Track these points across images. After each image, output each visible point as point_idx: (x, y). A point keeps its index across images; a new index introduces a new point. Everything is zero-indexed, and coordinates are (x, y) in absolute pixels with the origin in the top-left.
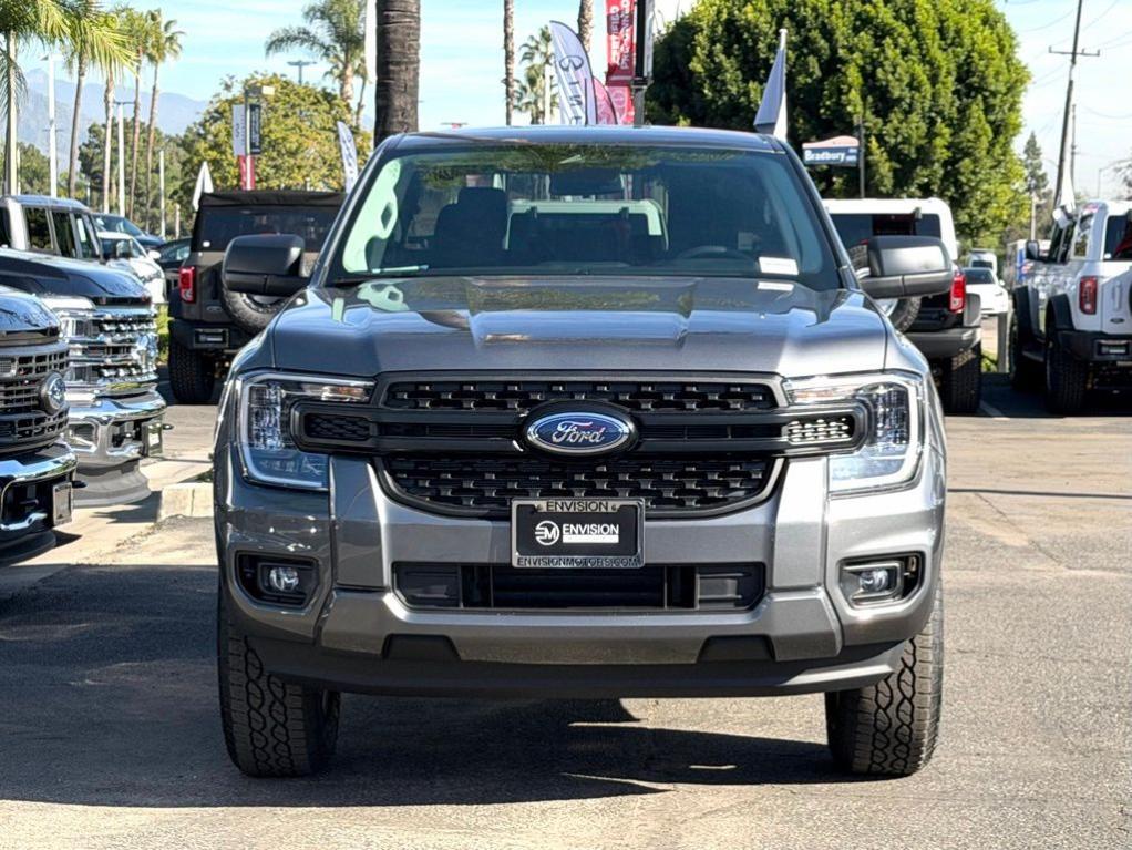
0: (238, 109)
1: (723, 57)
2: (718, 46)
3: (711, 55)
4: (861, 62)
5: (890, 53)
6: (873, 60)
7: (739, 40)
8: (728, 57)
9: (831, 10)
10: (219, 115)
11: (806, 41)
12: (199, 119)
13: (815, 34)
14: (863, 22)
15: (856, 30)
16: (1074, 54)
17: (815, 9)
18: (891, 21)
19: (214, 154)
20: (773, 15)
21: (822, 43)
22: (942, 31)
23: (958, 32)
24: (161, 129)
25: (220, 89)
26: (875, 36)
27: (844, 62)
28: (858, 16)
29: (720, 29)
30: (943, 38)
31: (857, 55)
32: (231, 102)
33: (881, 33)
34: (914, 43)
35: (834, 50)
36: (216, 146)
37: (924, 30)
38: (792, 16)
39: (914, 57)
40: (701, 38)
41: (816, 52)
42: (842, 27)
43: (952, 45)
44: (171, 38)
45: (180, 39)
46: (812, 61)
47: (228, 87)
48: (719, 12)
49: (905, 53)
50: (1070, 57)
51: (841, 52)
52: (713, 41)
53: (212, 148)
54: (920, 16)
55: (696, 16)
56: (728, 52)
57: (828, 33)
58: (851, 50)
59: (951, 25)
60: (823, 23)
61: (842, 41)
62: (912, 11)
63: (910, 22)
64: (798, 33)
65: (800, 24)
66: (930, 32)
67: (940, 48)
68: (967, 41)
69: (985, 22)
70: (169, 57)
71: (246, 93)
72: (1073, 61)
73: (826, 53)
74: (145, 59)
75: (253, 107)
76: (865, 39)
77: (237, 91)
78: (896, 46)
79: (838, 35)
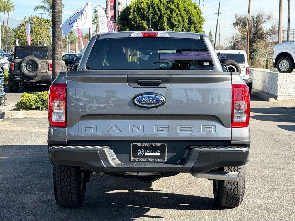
0: (27, 24)
1: (136, 15)
2: (135, 13)
3: (134, 14)
4: (167, 17)
5: (174, 14)
6: (170, 16)
7: (140, 11)
8: (138, 15)
9: (160, 5)
10: (23, 25)
11: (155, 12)
12: (18, 26)
13: (157, 10)
14: (167, 8)
15: (166, 10)
16: (218, 13)
17: (157, 5)
18: (174, 8)
19: (21, 34)
20: (147, 6)
21: (158, 12)
22: (185, 10)
23: (189, 10)
24: (10, 27)
25: (23, 19)
26: (170, 11)
27: (163, 17)
28: (167, 6)
29: (136, 9)
30: (185, 12)
31: (166, 15)
32: (25, 22)
33: (172, 10)
34: (179, 12)
35: (161, 14)
36: (22, 32)
37: (181, 10)
38: (152, 6)
39: (179, 16)
40: (132, 11)
41: (157, 14)
42: (163, 9)
43: (187, 13)
44: (12, 7)
45: (14, 7)
46: (156, 16)
47: (25, 19)
48: (136, 5)
49: (177, 15)
50: (218, 14)
51: (163, 14)
52: (134, 11)
53: (21, 33)
54: (180, 7)
55: (131, 6)
56: (138, 14)
57: (160, 10)
58: (165, 14)
59: (187, 9)
60: (159, 8)
61: (163, 12)
62: (178, 5)
63: (178, 8)
64: (153, 10)
65: (154, 8)
66: (182, 10)
67: (185, 14)
68: (190, 12)
69: (195, 8)
70: (12, 11)
71: (29, 20)
72: (218, 15)
73: (159, 15)
74: (6, 11)
75: (31, 23)
76: (168, 11)
77: (27, 20)
78: (175, 13)
79: (162, 11)
